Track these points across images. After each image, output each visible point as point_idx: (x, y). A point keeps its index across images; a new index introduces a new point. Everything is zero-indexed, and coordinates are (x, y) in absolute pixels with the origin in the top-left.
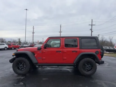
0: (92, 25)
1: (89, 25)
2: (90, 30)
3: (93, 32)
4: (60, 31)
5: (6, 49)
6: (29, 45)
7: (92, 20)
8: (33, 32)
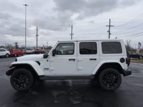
0: (110, 26)
1: (107, 26)
2: (108, 32)
3: (111, 34)
4: (71, 33)
5: (7, 56)
6: (34, 51)
7: (110, 20)
8: (37, 34)
